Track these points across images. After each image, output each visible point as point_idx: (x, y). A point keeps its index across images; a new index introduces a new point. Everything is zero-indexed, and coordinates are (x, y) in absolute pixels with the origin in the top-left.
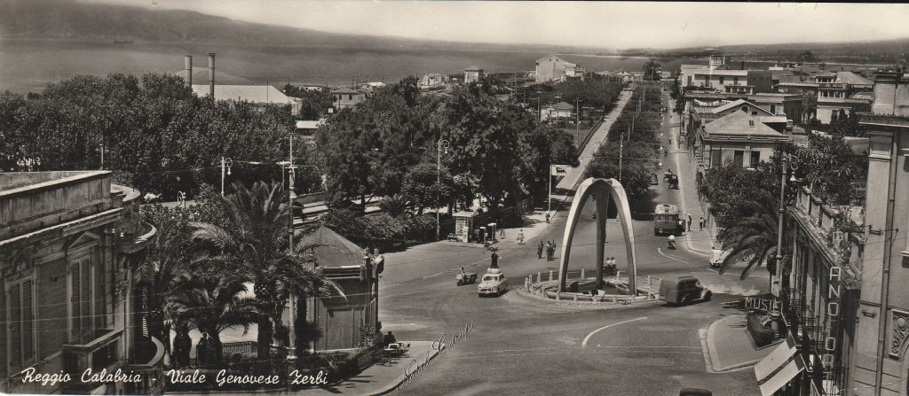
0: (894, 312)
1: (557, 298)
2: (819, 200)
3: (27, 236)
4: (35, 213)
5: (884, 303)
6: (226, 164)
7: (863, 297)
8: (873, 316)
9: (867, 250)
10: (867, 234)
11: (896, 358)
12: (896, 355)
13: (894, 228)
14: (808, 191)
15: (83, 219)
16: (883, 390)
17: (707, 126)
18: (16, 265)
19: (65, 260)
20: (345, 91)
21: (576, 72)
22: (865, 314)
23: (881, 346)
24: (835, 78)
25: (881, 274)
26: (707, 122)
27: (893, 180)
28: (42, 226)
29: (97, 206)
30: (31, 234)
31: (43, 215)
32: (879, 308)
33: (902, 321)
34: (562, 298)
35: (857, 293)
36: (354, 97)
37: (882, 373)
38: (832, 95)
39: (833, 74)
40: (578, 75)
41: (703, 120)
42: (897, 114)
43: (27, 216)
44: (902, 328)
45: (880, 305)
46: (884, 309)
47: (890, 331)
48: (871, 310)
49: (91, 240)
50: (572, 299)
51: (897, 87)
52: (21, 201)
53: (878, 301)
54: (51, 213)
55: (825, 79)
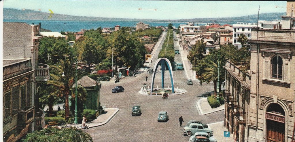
0: (261, 96)
1: (151, 94)
2: (233, 64)
3: (10, 79)
4: (12, 72)
5: (257, 93)
6: (49, 56)
7: (251, 92)
8: (254, 97)
9: (252, 78)
10: (251, 74)
11: (262, 109)
12: (262, 108)
13: (259, 72)
14: (229, 61)
15: (24, 74)
16: (258, 119)
17: (190, 42)
18: (7, 88)
19: (19, 86)
20: (79, 33)
21: (148, 27)
22: (252, 97)
23: (257, 106)
24: (225, 28)
25: (256, 85)
26: (190, 41)
27: (258, 58)
28: (14, 76)
29: (27, 69)
30: (11, 78)
31: (14, 73)
32: (256, 95)
33: (263, 98)
34: (152, 94)
35: (249, 91)
36: (79, 35)
37: (258, 114)
38: (224, 33)
39: (224, 27)
40: (149, 28)
41: (189, 41)
42: (258, 40)
43: (10, 73)
44: (263, 100)
45: (256, 94)
46: (257, 95)
47: (259, 101)
48: (253, 95)
49: (26, 79)
50: (155, 94)
51: (258, 32)
52: (8, 69)
53: (255, 93)
54: (16, 72)
55: (222, 28)
